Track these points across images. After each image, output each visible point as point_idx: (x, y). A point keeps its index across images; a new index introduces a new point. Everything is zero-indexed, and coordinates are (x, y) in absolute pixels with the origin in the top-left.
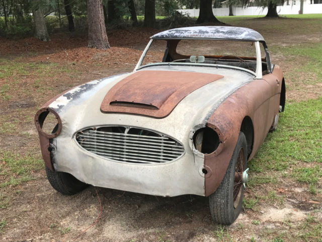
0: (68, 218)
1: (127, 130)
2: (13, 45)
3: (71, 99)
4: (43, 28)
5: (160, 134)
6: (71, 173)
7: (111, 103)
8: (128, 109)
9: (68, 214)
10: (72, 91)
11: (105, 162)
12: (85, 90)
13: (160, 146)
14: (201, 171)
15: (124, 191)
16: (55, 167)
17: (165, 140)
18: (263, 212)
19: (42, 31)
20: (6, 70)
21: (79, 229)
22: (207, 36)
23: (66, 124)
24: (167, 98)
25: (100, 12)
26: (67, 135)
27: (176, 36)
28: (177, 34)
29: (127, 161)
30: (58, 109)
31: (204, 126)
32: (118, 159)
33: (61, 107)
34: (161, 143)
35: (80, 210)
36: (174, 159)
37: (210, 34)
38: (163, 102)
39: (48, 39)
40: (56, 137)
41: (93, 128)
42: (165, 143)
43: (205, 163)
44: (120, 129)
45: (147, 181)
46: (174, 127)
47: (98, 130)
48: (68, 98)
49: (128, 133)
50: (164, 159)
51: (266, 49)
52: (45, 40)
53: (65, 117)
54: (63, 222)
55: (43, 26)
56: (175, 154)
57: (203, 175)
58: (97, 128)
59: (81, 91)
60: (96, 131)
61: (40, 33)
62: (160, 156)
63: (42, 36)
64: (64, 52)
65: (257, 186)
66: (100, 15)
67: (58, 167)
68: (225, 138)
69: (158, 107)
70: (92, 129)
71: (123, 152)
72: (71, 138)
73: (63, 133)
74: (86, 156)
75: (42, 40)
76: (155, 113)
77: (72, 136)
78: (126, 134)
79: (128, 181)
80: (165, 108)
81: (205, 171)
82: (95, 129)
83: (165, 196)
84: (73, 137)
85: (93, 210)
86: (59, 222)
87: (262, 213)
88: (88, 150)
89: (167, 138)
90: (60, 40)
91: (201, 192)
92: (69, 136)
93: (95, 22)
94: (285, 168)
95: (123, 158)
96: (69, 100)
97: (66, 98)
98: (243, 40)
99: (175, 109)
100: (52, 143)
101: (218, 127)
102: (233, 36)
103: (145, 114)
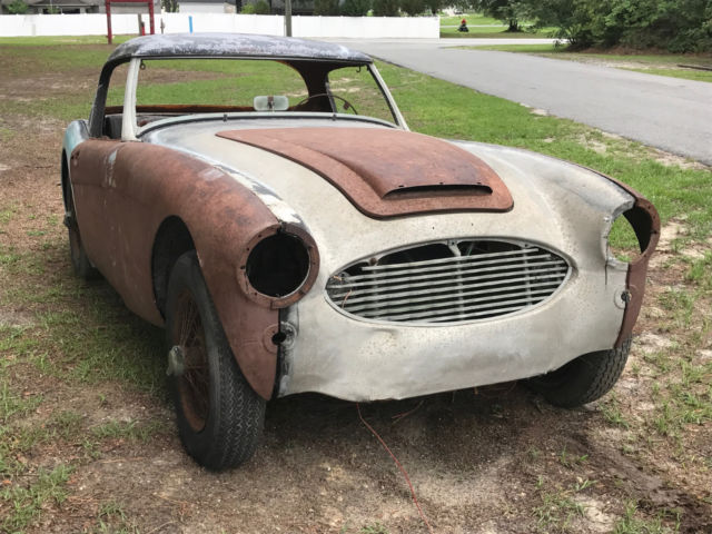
1: (456, 249)
5: (520, 244)
13: (523, 269)
14: (618, 299)
17: (529, 254)
32: (447, 319)
34: (522, 262)
36: (556, 291)
41: (367, 261)
42: (529, 262)
43: (627, 281)
47: (382, 262)
50: (533, 296)
56: (554, 279)
57: (623, 304)
58: (378, 257)
60: (376, 267)
62: (524, 290)
70: (366, 264)
78: (459, 257)
82: (373, 263)
84: (324, 294)
89: (536, 250)
95: (457, 314)
100: (285, 320)
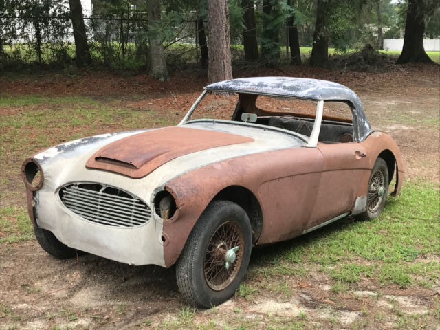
0: (45, 281)
1: (103, 189)
2: (119, 83)
3: (62, 151)
4: (161, 63)
5: (133, 196)
6: (52, 231)
7: (97, 159)
8: (109, 166)
9: (47, 276)
10: (67, 144)
11: (79, 221)
12: (85, 144)
13: (131, 209)
14: (160, 238)
15: (102, 258)
16: (38, 223)
17: (136, 202)
18: (257, 302)
19: (159, 67)
20: (89, 116)
21: (49, 292)
22: (264, 91)
23: (49, 177)
24: (152, 158)
25: (225, 46)
26: (49, 189)
27: (231, 88)
28: (232, 86)
29: (100, 223)
30: (42, 161)
31: (163, 190)
32: (91, 219)
33: (45, 159)
34: (132, 205)
35: (62, 275)
36: (142, 224)
37: (268, 88)
38: (146, 162)
39: (165, 78)
40: (38, 190)
41: (74, 184)
42: (136, 206)
43: (163, 230)
44: (97, 187)
45: (113, 246)
46: (147, 189)
47: (80, 186)
48: (59, 150)
49: (103, 192)
50: (134, 224)
51: (354, 111)
52: (162, 79)
53: (48, 170)
54: (38, 284)
55: (161, 60)
56: (144, 219)
57: (162, 242)
58: (79, 184)
59: (79, 144)
60: (77, 188)
61: (157, 69)
62: (130, 219)
63: (159, 73)
64: (173, 98)
65: (276, 276)
66: (225, 50)
67: (40, 223)
68: (181, 204)
69: (138, 167)
71: (96, 211)
72: (53, 193)
73: (45, 186)
74: (64, 213)
75: (158, 79)
76: (133, 173)
77: (55, 190)
78: (100, 193)
79: (96, 244)
80: (145, 169)
81: (163, 239)
82: (76, 185)
83: (130, 264)
84: (56, 192)
85: (75, 276)
86: (34, 281)
87: (255, 303)
88: (68, 208)
89: (139, 201)
90: (182, 80)
91: (161, 262)
92: (52, 191)
93: (217, 59)
94: (333, 262)
95: (96, 218)
96: (59, 153)
97: (57, 149)
98: (304, 98)
99: (156, 171)
100: (35, 197)
101: (175, 191)
102: (293, 93)
103: (123, 173)
